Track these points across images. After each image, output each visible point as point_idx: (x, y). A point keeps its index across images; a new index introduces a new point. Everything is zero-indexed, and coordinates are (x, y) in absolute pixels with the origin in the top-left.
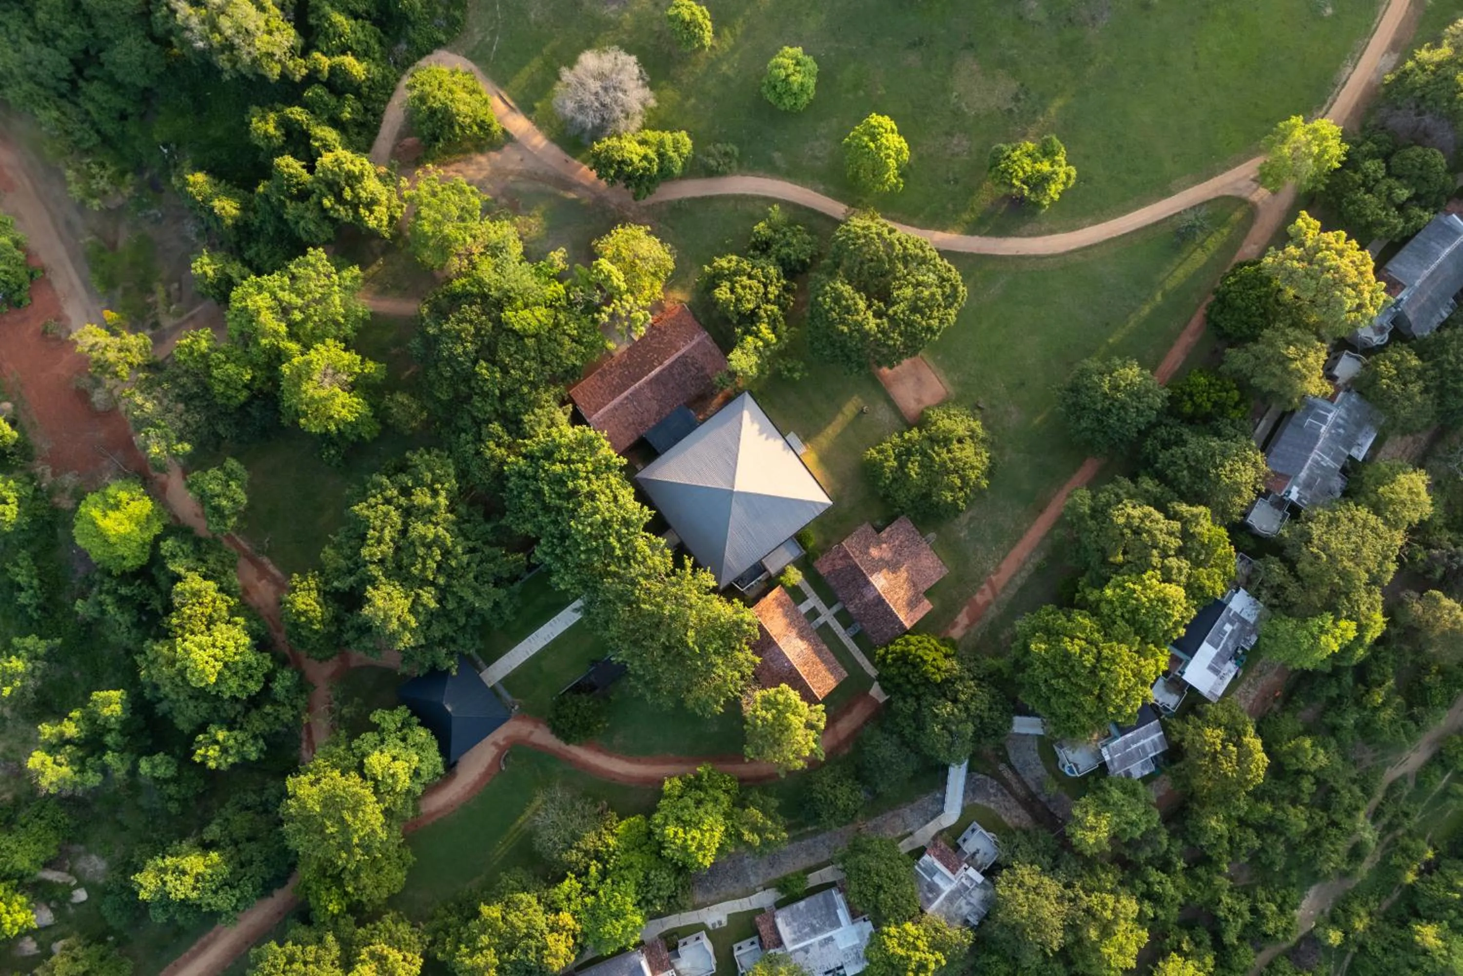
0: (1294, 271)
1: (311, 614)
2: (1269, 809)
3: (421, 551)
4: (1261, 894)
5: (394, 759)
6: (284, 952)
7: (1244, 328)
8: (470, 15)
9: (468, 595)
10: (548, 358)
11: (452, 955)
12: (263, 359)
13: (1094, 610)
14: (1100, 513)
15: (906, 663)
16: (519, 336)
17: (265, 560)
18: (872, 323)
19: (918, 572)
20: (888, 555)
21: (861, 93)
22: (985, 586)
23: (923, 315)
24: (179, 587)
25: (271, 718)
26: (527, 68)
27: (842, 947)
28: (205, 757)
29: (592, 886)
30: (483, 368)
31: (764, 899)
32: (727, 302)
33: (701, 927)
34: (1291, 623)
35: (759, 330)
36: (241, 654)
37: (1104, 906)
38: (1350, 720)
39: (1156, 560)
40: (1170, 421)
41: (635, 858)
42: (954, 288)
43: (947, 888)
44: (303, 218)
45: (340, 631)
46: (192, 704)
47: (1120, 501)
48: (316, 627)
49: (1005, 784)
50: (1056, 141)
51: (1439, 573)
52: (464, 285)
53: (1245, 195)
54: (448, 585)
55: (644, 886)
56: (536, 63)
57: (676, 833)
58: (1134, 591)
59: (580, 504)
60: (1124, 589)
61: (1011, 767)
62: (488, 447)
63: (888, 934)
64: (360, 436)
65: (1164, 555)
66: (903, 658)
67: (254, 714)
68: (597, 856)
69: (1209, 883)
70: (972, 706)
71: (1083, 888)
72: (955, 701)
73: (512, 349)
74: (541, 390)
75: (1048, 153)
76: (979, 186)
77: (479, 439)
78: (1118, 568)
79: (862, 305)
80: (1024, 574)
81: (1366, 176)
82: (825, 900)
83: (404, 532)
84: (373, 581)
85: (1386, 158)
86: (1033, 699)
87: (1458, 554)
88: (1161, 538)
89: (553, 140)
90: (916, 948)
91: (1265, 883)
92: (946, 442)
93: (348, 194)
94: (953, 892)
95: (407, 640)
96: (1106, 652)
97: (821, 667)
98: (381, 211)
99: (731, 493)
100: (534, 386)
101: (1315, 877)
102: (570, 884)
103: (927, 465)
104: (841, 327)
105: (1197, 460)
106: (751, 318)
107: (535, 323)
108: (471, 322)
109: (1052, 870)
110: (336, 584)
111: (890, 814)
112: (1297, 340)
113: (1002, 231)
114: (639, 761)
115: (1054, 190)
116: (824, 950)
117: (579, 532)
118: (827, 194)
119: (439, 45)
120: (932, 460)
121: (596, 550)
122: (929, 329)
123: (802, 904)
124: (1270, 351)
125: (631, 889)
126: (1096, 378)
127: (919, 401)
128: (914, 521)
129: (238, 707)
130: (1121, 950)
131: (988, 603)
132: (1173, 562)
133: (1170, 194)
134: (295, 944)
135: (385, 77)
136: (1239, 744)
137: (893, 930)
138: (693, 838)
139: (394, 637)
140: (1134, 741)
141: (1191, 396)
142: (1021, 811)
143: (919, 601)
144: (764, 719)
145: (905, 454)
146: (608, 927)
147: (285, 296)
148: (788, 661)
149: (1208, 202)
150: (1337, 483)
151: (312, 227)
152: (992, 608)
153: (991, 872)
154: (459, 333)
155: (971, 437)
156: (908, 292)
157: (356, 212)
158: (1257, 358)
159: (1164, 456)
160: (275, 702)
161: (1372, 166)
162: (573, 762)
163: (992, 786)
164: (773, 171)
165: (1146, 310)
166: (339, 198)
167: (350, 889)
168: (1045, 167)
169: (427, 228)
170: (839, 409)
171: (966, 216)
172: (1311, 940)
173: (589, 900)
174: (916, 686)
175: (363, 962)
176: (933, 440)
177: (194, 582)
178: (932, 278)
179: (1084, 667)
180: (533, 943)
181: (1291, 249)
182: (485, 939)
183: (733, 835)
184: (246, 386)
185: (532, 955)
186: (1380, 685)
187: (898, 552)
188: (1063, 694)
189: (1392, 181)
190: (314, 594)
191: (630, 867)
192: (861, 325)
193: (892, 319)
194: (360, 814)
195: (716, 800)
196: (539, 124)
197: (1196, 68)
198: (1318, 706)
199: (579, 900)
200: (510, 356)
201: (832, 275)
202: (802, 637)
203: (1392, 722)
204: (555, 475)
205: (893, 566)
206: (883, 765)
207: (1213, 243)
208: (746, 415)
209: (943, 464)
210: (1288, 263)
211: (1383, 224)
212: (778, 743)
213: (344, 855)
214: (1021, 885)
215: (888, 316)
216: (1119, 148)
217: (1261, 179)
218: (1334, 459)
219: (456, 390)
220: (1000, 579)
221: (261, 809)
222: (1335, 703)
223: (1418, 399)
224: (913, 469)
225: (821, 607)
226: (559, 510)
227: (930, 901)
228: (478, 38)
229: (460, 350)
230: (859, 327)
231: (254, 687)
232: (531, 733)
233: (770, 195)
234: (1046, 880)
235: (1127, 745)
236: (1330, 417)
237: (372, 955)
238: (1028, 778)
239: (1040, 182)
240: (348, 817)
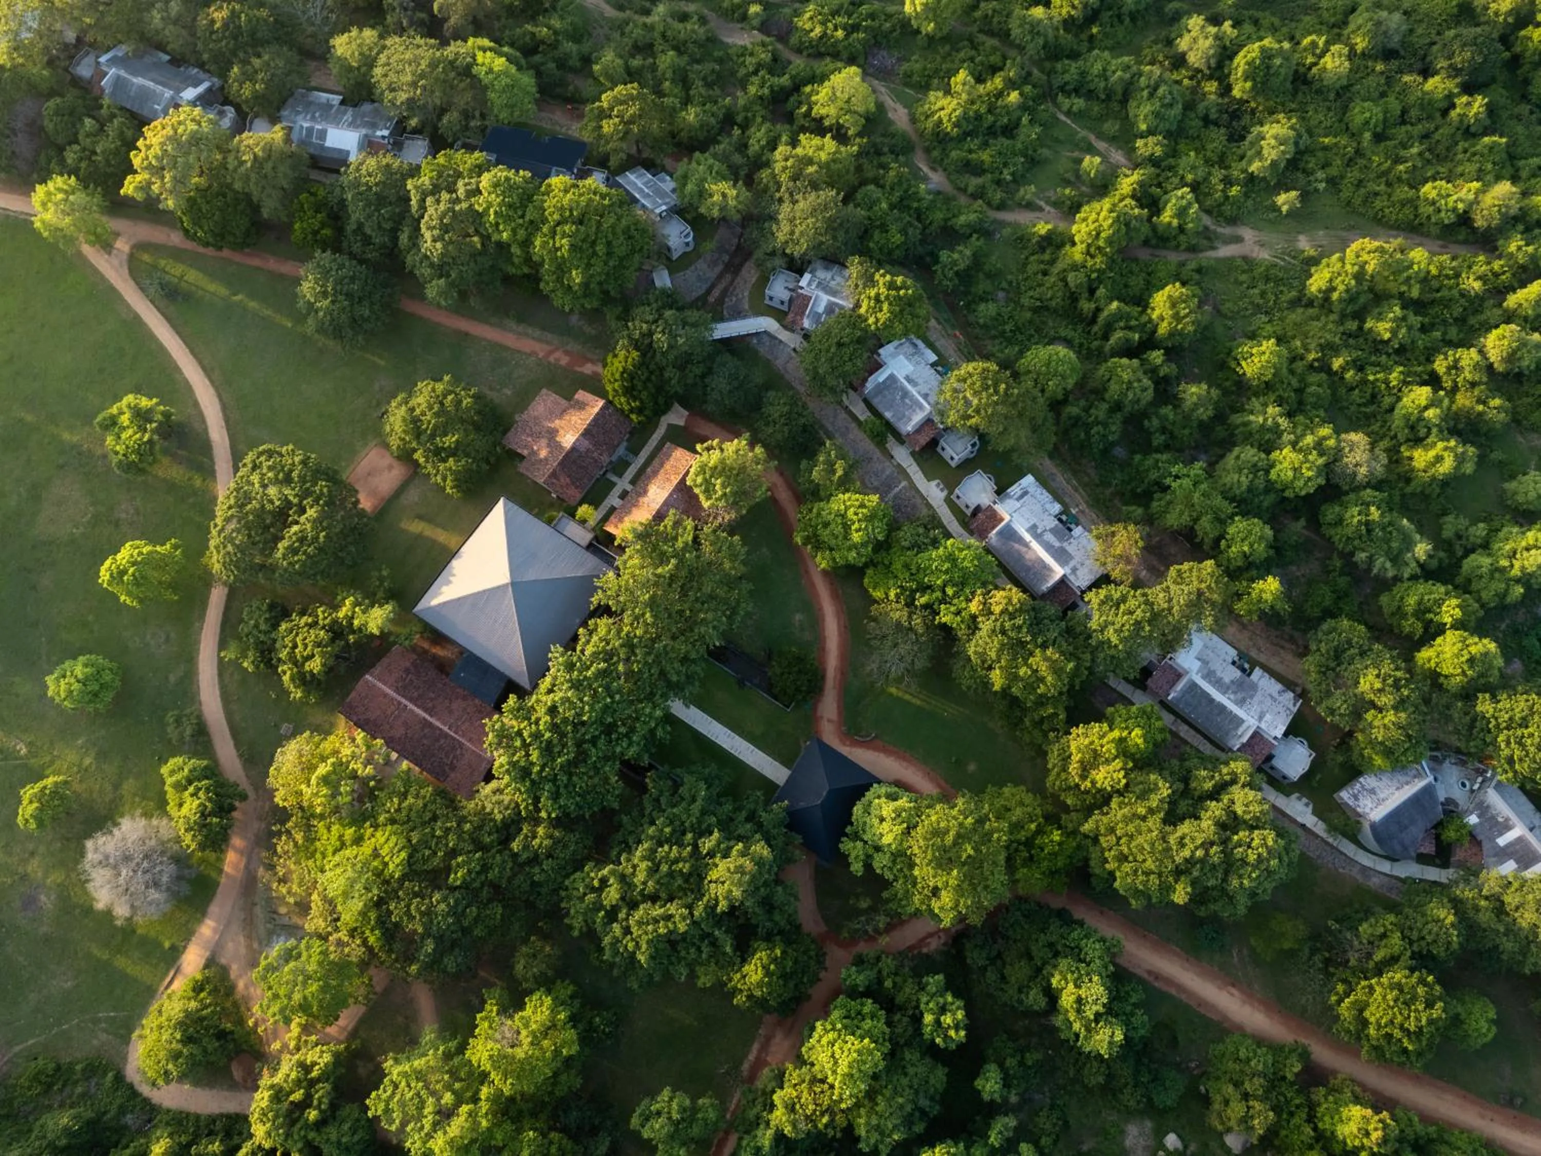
0: (174, 178)
1: (765, 960)
2: (667, 83)
3: (664, 868)
4: (742, 72)
5: (882, 820)
6: (1119, 868)
7: (241, 207)
8: (78, 1055)
9: (696, 808)
10: (427, 816)
11: (1054, 700)
12: (509, 1127)
13: (527, 243)
14: (441, 270)
15: (633, 388)
16: (413, 850)
17: (746, 1066)
18: (311, 513)
19: (551, 413)
20: (544, 442)
21: (91, 618)
22: (552, 359)
23: (291, 471)
24: (788, 1130)
25: (898, 979)
26: (129, 970)
27: (911, 368)
28: (957, 1028)
29: (938, 594)
30: (457, 877)
31: (902, 455)
32: (323, 654)
33: (949, 501)
34: (492, 95)
35: (346, 616)
36: (834, 1025)
37: (785, 168)
38: (569, 46)
39: (464, 205)
40: (345, 245)
41: (897, 566)
42: (260, 454)
43: (825, 299)
44: (339, 1143)
45: (781, 932)
46: (911, 1071)
47: (426, 257)
48: (778, 952)
49: (724, 293)
50: (99, 418)
51: (423, 15)
52: (372, 930)
53: (125, 257)
54: (693, 830)
55: (919, 547)
56: (121, 962)
57: (858, 531)
58: (496, 213)
59: (565, 720)
60: (497, 224)
61: (709, 292)
62: (540, 846)
63: (876, 323)
64: (572, 997)
65: (458, 201)
66: (629, 391)
67: (900, 999)
68: (910, 604)
69: (746, 109)
70: (650, 318)
71: (778, 190)
72: (650, 334)
73: (427, 852)
74: (465, 812)
75: (113, 422)
76: (164, 480)
77: (535, 860)
78: (485, 239)
79: (295, 528)
80: (530, 331)
81: (81, 159)
82: (876, 395)
83: (654, 899)
84: (711, 908)
85: (61, 149)
86: (627, 273)
87: (401, 5)
88: (442, 207)
89: (204, 914)
90: (878, 295)
91: (733, 73)
92: (416, 421)
93: (297, 1096)
94: (827, 293)
95: (761, 849)
96: (556, 217)
97: (668, 466)
98: (311, 1056)
99: (513, 584)
100: (462, 820)
101: (712, 40)
102: (946, 617)
103: (443, 430)
104: (321, 539)
105: (368, 205)
106: (337, 631)
107: (394, 839)
108: (408, 906)
109: (773, 218)
110: (728, 949)
111: (787, 376)
112: (237, 158)
113: (206, 447)
114: (821, 609)
115: (145, 403)
116: (920, 381)
117: (592, 709)
118: (202, 617)
119: (120, 1078)
120: (436, 427)
121: (607, 688)
122: (304, 463)
123: (888, 415)
124: (253, 176)
125: (925, 555)
126: (321, 314)
127: (390, 467)
128: (506, 431)
129: (897, 1017)
130: (821, 148)
131: (567, 353)
132: (461, 191)
133: (137, 317)
134: (1106, 861)
135: (168, 1124)
136: (612, 109)
137: (871, 320)
138: (856, 514)
139: (759, 862)
140: (641, 191)
141: (315, 233)
142: (744, 272)
143: (578, 402)
144: (724, 486)
145: (439, 454)
146: (966, 564)
147: (427, 1123)
148: (671, 495)
149: (137, 283)
150: (367, 107)
151: (346, 1127)
152: (569, 348)
153: (799, 270)
154: (423, 914)
155: (407, 403)
156: (272, 491)
157: (318, 1080)
158: (264, 188)
159: (378, 239)
160: (880, 981)
161: (70, 156)
162: (843, 672)
163: (729, 302)
164: (190, 675)
165: (253, 305)
166: (305, 1103)
167: (1033, 826)
168: (125, 419)
169: (314, 987)
170: (419, 537)
171: (198, 482)
172: (764, 27)
173: (950, 591)
174: (651, 373)
175: (1093, 783)
176: (418, 433)
177: (779, 1116)
178: (255, 478)
179: (577, 230)
180: (1007, 625)
181: (155, 188)
182: (1023, 671)
183: (845, 484)
184: (544, 1135)
185: (1019, 621)
186: (533, 34)
187: (538, 436)
188: (609, 244)
189: (80, 137)
190: (746, 969)
191: (907, 566)
192: (315, 521)
193: (302, 498)
194: (942, 825)
195: (819, 514)
196: (188, 935)
197: (12, 331)
198: (570, 77)
199: (955, 601)
200: (435, 853)
201: (273, 568)
202: (645, 492)
203: (562, 18)
204: (541, 755)
205: (552, 434)
206: (736, 384)
207: (175, 270)
208: (435, 602)
209: (437, 415)
210: (168, 185)
211: (122, 133)
212: (742, 469)
213: (996, 836)
214: (792, 233)
215: (301, 502)
216: (101, 371)
217: (107, 247)
218: (345, 113)
219: (490, 901)
220: (540, 349)
221: (999, 962)
222: (562, 64)
223: (266, 57)
224: (450, 440)
225: (617, 491)
226: (579, 744)
227: (842, 307)
228: (104, 1037)
229: (443, 906)
230: (317, 523)
231: (869, 1006)
232: (829, 721)
233: (216, 672)
234: (780, 217)
235: (647, 196)
236: (306, 125)
237: (1084, 777)
238: (712, 274)
239: (141, 417)
240: (950, 839)
